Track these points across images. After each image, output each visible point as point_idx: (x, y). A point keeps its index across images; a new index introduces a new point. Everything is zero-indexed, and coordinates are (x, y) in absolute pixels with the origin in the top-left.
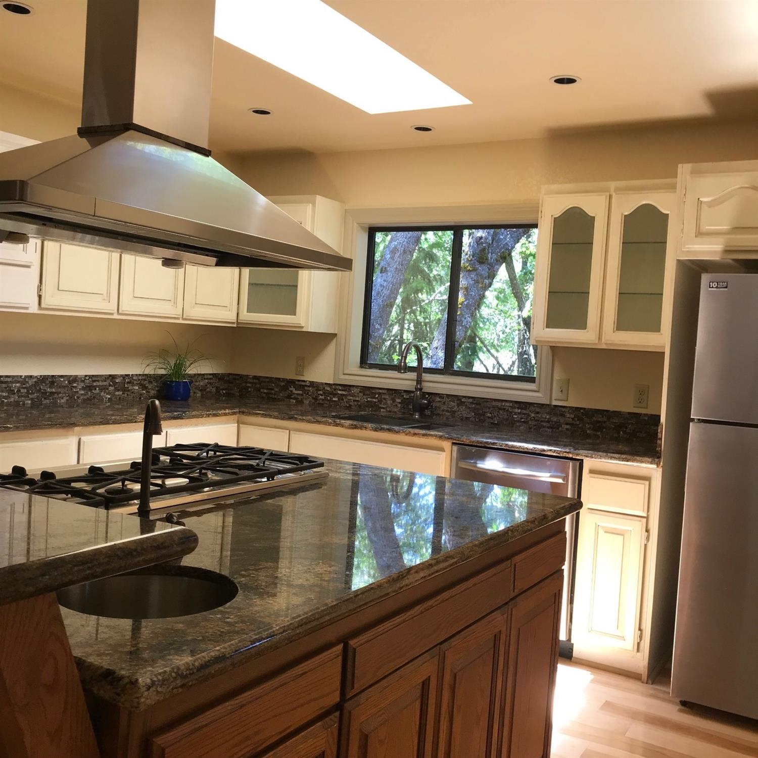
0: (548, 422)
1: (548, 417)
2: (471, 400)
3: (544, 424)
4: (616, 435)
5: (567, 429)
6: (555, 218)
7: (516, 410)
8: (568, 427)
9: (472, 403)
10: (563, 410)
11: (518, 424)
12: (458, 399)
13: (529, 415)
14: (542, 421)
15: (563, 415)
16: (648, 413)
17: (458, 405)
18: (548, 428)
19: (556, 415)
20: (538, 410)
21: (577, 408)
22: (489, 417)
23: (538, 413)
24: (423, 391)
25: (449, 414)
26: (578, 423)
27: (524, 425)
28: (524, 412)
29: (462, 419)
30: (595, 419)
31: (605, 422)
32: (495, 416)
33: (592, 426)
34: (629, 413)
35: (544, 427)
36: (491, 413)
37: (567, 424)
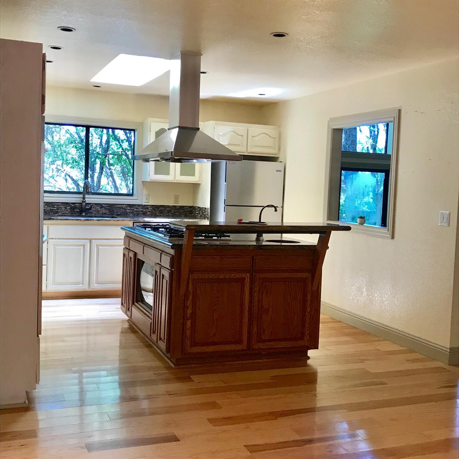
0: (142, 212)
1: (142, 210)
2: (107, 205)
3: (140, 213)
4: (168, 215)
5: (149, 214)
6: (156, 132)
7: (128, 208)
8: (150, 213)
9: (107, 206)
10: (148, 206)
11: (129, 214)
12: (101, 205)
13: (133, 210)
14: (139, 212)
15: (147, 208)
16: (180, 205)
17: (101, 208)
18: (142, 214)
19: (145, 209)
20: (137, 207)
21: (153, 205)
22: (116, 212)
23: (138, 208)
24: (86, 202)
25: (96, 212)
26: (153, 211)
27: (132, 214)
28: (132, 208)
29: (103, 214)
30: (160, 209)
31: (164, 210)
32: (118, 211)
33: (159, 212)
34: (172, 206)
35: (140, 214)
36: (116, 210)
37: (149, 212)
